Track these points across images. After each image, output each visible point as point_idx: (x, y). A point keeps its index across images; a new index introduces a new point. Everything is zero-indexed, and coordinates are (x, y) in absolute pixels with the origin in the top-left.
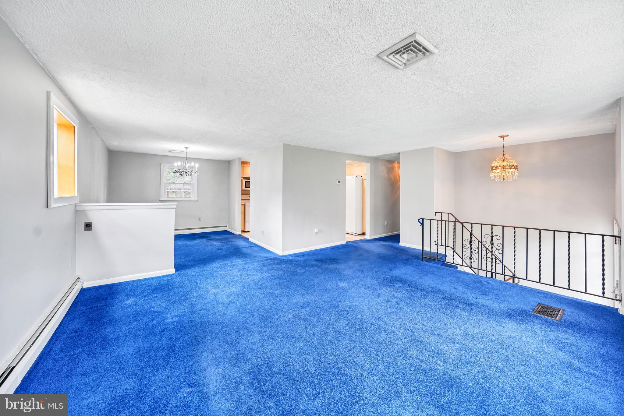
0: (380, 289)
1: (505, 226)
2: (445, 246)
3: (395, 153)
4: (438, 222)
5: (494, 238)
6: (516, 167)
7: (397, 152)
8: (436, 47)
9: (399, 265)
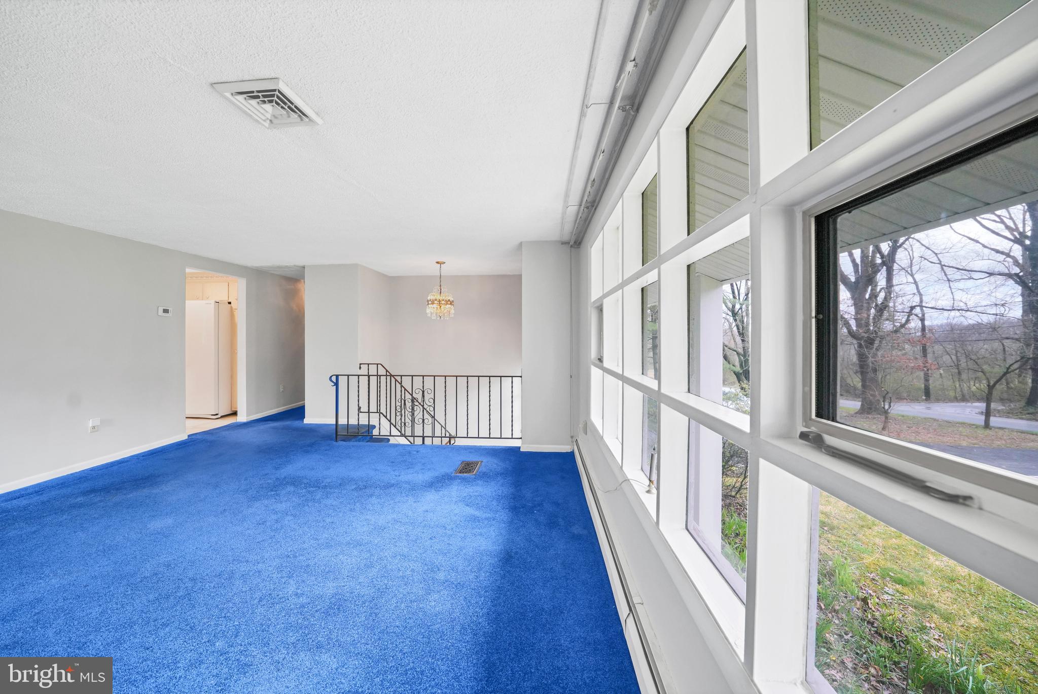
0: (249, 506)
1: (436, 376)
2: (369, 412)
3: (295, 266)
4: (358, 379)
5: (425, 393)
6: (451, 303)
7: (301, 264)
8: (317, 114)
9: (295, 457)
